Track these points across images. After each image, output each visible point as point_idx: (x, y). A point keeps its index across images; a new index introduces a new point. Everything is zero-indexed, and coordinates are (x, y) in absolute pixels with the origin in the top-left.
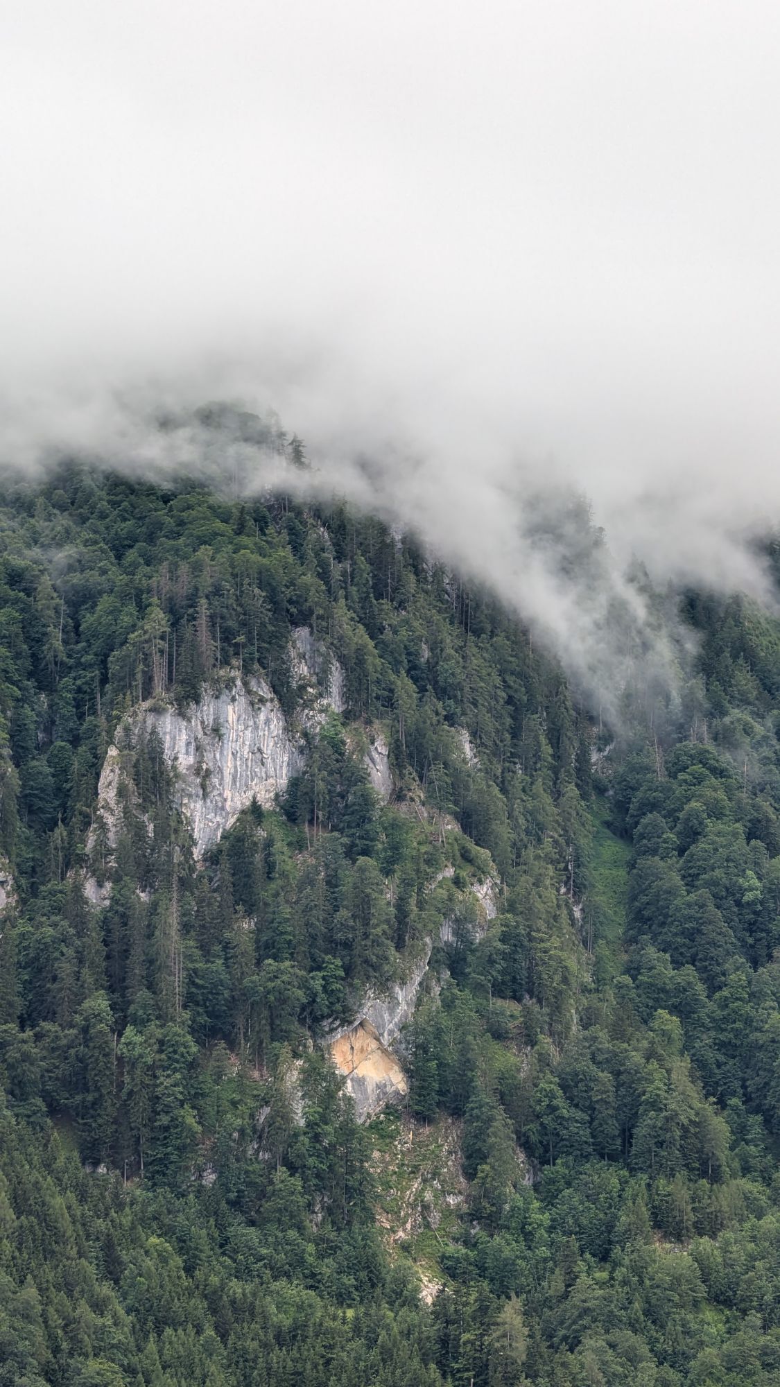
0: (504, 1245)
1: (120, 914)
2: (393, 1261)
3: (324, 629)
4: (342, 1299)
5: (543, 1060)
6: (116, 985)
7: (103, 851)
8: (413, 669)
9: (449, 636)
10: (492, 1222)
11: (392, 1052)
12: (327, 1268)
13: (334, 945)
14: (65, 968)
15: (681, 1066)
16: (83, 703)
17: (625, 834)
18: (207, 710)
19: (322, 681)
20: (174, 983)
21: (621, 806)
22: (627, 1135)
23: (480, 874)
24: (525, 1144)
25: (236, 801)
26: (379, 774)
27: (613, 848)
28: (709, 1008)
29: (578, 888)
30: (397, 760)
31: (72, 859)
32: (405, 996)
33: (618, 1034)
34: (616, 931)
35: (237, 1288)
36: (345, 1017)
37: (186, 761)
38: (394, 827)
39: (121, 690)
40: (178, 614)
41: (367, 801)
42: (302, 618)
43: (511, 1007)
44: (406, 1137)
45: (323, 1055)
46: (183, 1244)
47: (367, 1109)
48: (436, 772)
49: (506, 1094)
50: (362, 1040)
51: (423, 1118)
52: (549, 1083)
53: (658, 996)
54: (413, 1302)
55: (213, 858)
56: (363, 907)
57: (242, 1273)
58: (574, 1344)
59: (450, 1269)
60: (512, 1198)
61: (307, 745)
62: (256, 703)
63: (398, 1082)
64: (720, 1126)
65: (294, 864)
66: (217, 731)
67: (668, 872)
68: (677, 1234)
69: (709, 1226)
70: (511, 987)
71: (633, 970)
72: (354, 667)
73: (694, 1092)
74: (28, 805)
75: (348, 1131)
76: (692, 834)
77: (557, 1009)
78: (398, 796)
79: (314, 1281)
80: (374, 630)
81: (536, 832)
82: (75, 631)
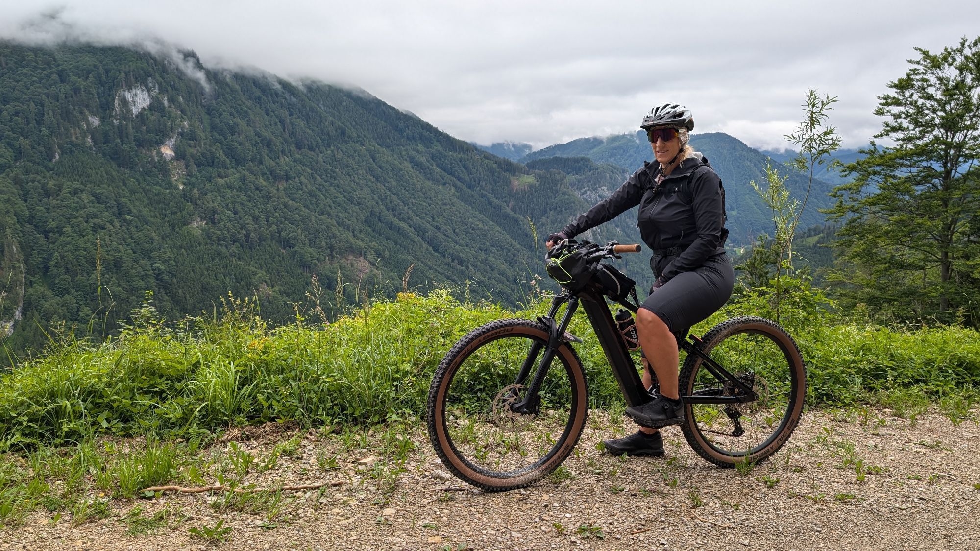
0: (193, 180)
1: (120, 127)
2: (174, 183)
3: (154, 78)
4: (166, 188)
5: (198, 150)
6: (121, 138)
7: (116, 114)
8: (170, 85)
9: (177, 80)
10: (191, 176)
11: (172, 149)
12: (163, 184)
13: (160, 132)
14: (111, 134)
15: (221, 152)
16: (110, 89)
17: (209, 114)
18: (134, 91)
19: (154, 87)
20: (132, 137)
21: (208, 109)
22: (213, 162)
23: (185, 120)
24: (196, 164)
25: (140, 107)
26: (166, 103)
27: (207, 116)
28: (225, 142)
29: (202, 123)
30: (169, 101)
31: (111, 116)
32: (173, 140)
33: (210, 146)
34: (209, 130)
35: (147, 187)
36: (163, 143)
37: (130, 100)
38: (169, 112)
39: (117, 87)
40: (127, 74)
41: (164, 107)
42: (150, 76)
43: (192, 142)
44: (175, 163)
45: (159, 150)
46: (137, 180)
47: (168, 159)
48: (176, 103)
49: (192, 156)
50: (166, 147)
51: (178, 160)
52: (199, 154)
53: (216, 140)
54: (178, 189)
55: (137, 116)
56: (165, 125)
57: (148, 185)
58: (206, 195)
59: (184, 184)
60: (194, 173)
61: (153, 98)
62: (143, 90)
63: (173, 154)
64: (228, 161)
65: (152, 118)
66: (136, 95)
67: (217, 121)
68: (222, 178)
69: (227, 176)
70: (192, 139)
71: (212, 136)
72: (160, 85)
73: (223, 156)
74: (102, 106)
75: (165, 162)
76: (221, 114)
77: (200, 142)
78: (170, 107)
79: (161, 186)
80: (163, 79)
81: (194, 114)
82: (107, 77)
